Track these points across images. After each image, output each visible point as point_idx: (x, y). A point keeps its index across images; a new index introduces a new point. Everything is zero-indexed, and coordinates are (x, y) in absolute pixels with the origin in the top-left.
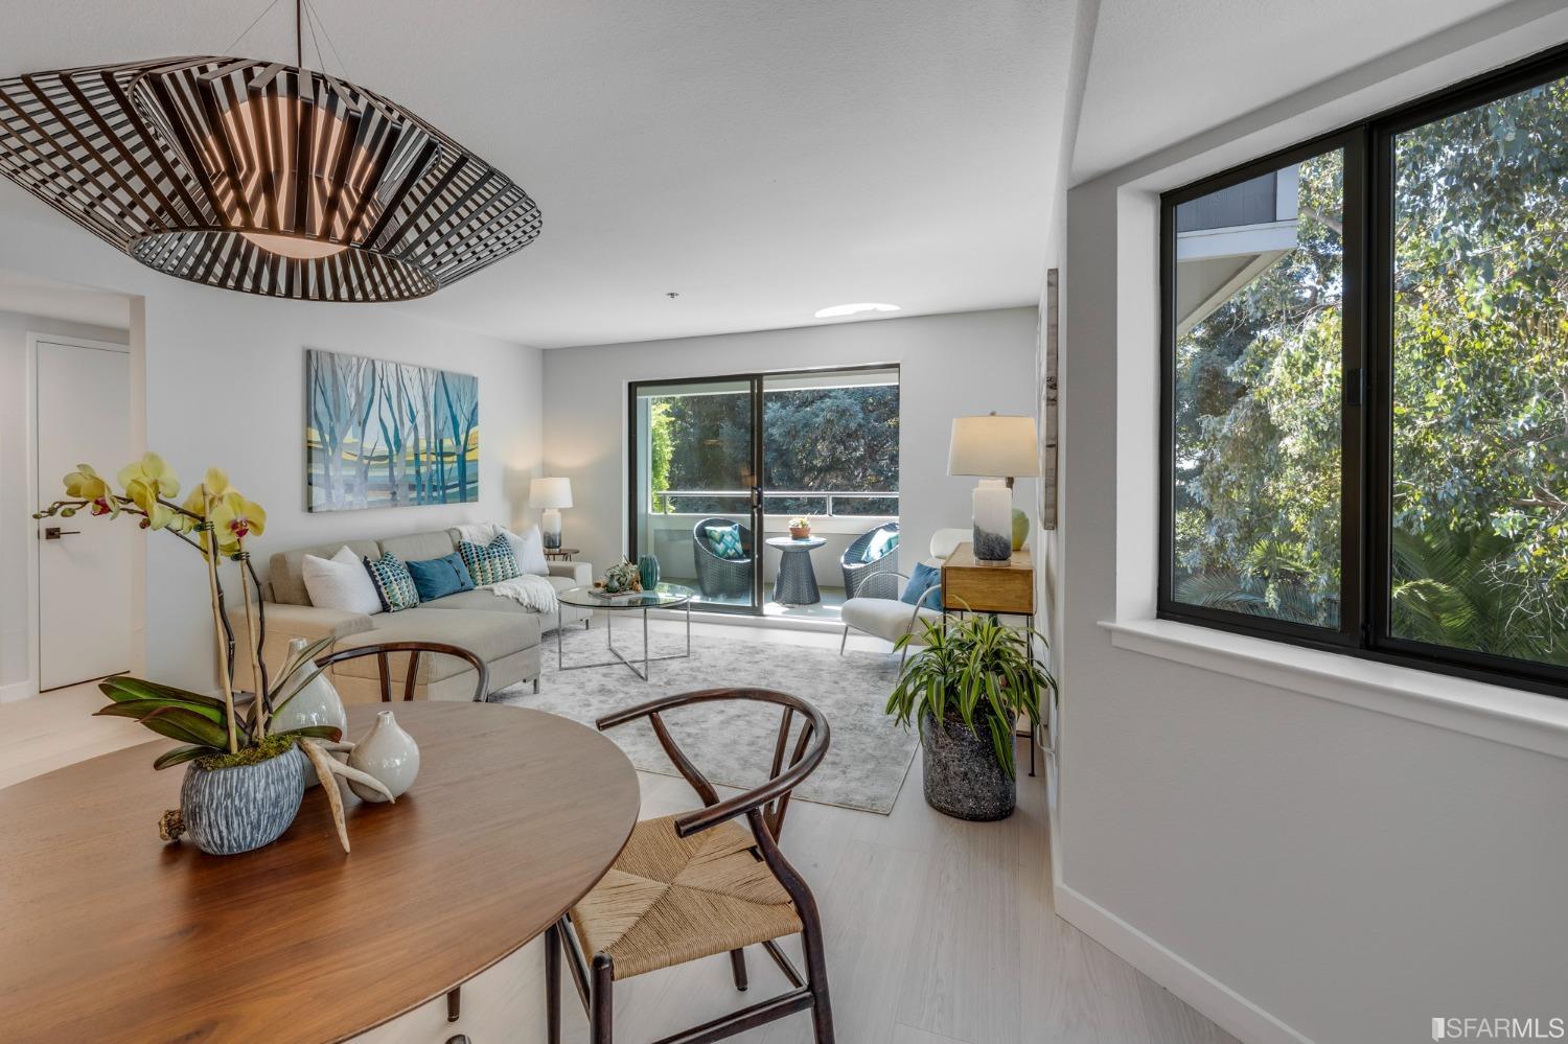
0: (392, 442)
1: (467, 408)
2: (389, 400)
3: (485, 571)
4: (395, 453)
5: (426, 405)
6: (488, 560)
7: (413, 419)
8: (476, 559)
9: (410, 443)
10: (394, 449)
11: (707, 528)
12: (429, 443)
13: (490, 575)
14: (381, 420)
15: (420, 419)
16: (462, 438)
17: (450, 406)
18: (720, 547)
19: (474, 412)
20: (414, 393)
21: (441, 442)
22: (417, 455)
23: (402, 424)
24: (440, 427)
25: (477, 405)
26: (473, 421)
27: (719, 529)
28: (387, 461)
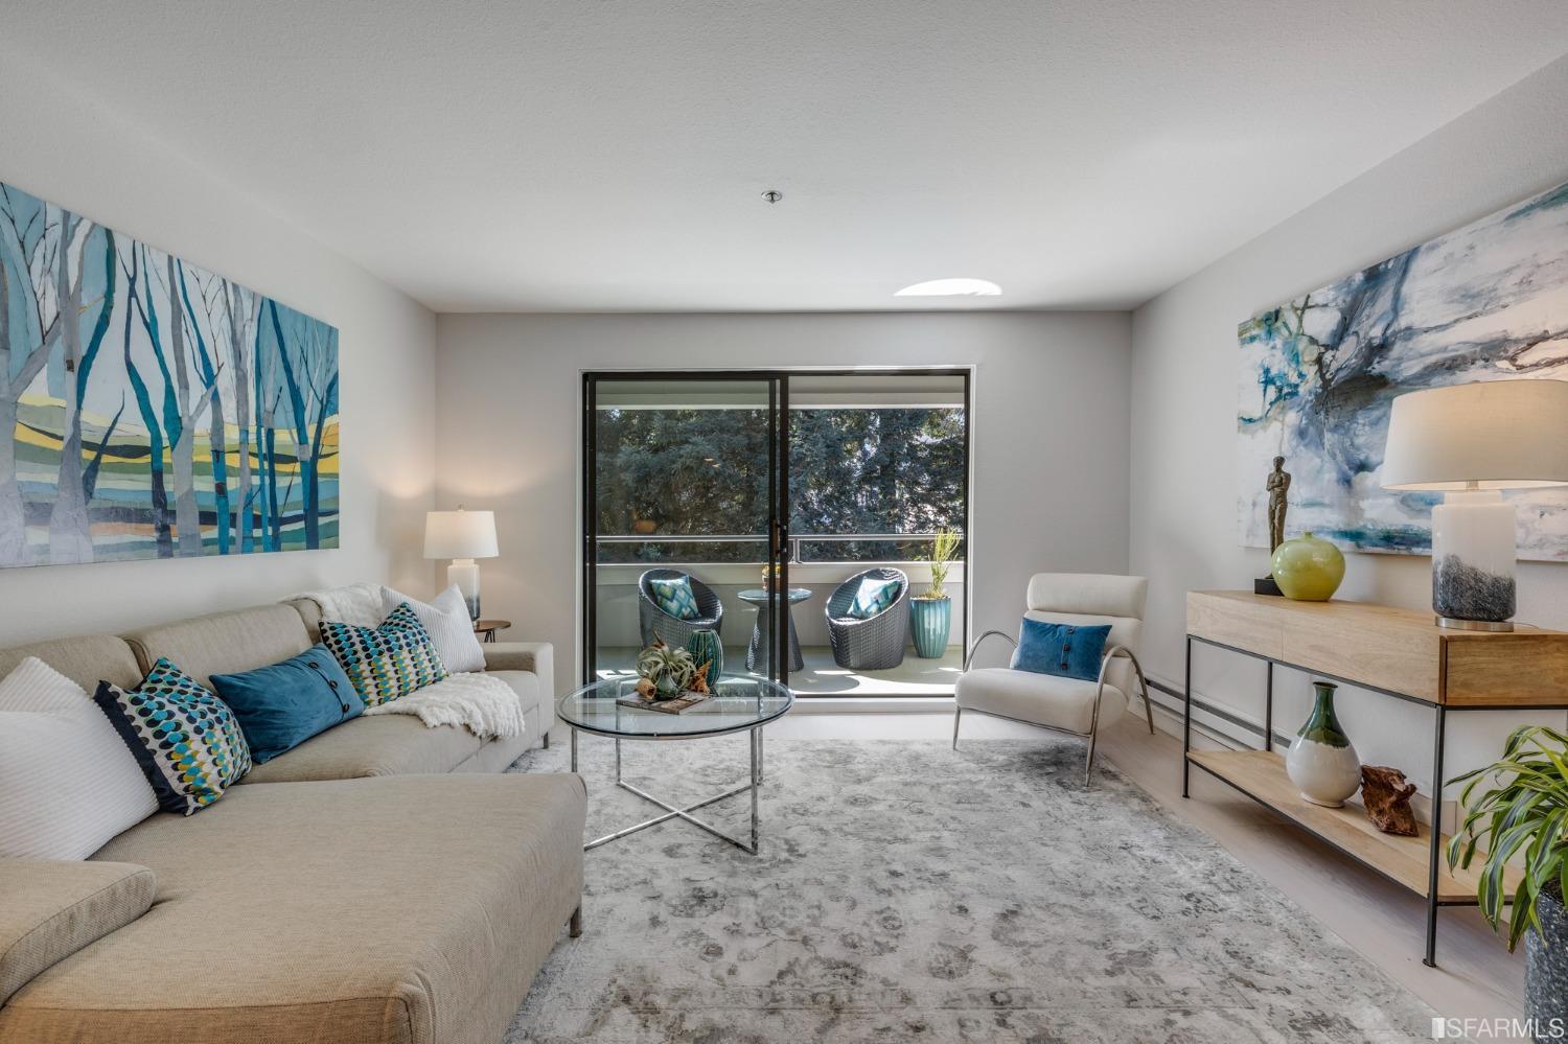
0: (160, 416)
1: (320, 381)
2: (151, 327)
3: (383, 675)
4: (166, 443)
5: (238, 356)
6: (387, 654)
7: (210, 379)
8: (362, 655)
9: (203, 425)
10: (164, 434)
11: (653, 581)
12: (245, 432)
13: (393, 682)
14: (130, 367)
15: (226, 381)
16: (311, 431)
17: (288, 370)
18: (673, 606)
19: (332, 387)
20: (214, 328)
21: (270, 433)
22: (218, 454)
23: (185, 386)
24: (269, 405)
25: (336, 377)
26: (328, 405)
27: (668, 582)
28: (147, 459)
